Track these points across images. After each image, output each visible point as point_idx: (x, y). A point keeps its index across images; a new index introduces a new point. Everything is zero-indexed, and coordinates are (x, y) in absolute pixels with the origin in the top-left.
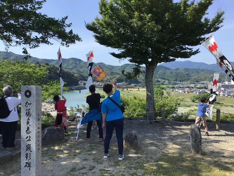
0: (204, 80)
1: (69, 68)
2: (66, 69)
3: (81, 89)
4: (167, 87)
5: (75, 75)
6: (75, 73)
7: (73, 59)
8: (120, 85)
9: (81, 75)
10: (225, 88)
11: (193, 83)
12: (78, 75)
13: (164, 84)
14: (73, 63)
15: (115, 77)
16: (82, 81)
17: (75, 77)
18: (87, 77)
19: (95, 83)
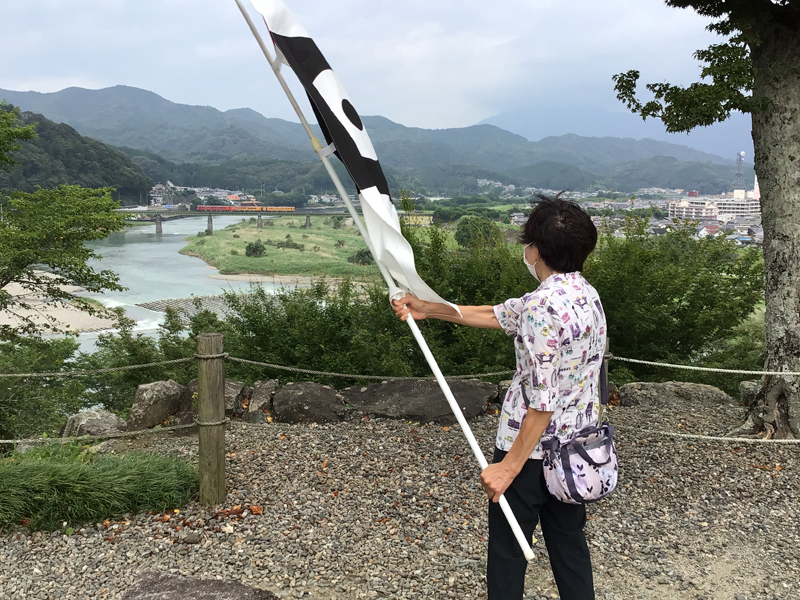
0: (651, 184)
3: (164, 220)
4: (511, 212)
5: (135, 160)
6: (131, 152)
7: (121, 90)
8: (325, 204)
9: (162, 161)
10: (731, 215)
11: (608, 196)
12: (149, 160)
13: (498, 200)
15: (305, 172)
16: (165, 184)
17: (137, 169)
18: (188, 168)
19: (221, 194)
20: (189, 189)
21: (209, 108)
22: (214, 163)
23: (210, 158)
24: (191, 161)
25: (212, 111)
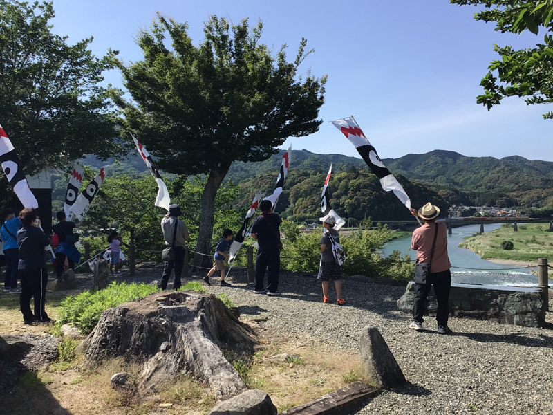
1: (427, 176)
2: (421, 177)
3: (455, 226)
5: (441, 192)
6: (439, 188)
7: (437, 153)
9: (456, 191)
12: (448, 191)
14: (436, 163)
16: (457, 205)
17: (439, 197)
18: (474, 195)
19: (493, 210)
20: (472, 207)
21: (490, 157)
22: (492, 191)
23: (490, 188)
24: (476, 191)
25: (492, 159)
